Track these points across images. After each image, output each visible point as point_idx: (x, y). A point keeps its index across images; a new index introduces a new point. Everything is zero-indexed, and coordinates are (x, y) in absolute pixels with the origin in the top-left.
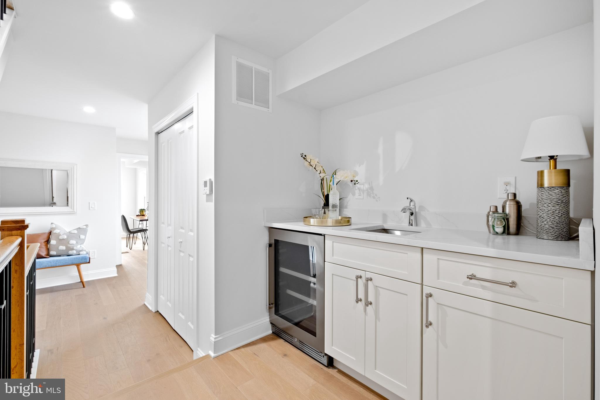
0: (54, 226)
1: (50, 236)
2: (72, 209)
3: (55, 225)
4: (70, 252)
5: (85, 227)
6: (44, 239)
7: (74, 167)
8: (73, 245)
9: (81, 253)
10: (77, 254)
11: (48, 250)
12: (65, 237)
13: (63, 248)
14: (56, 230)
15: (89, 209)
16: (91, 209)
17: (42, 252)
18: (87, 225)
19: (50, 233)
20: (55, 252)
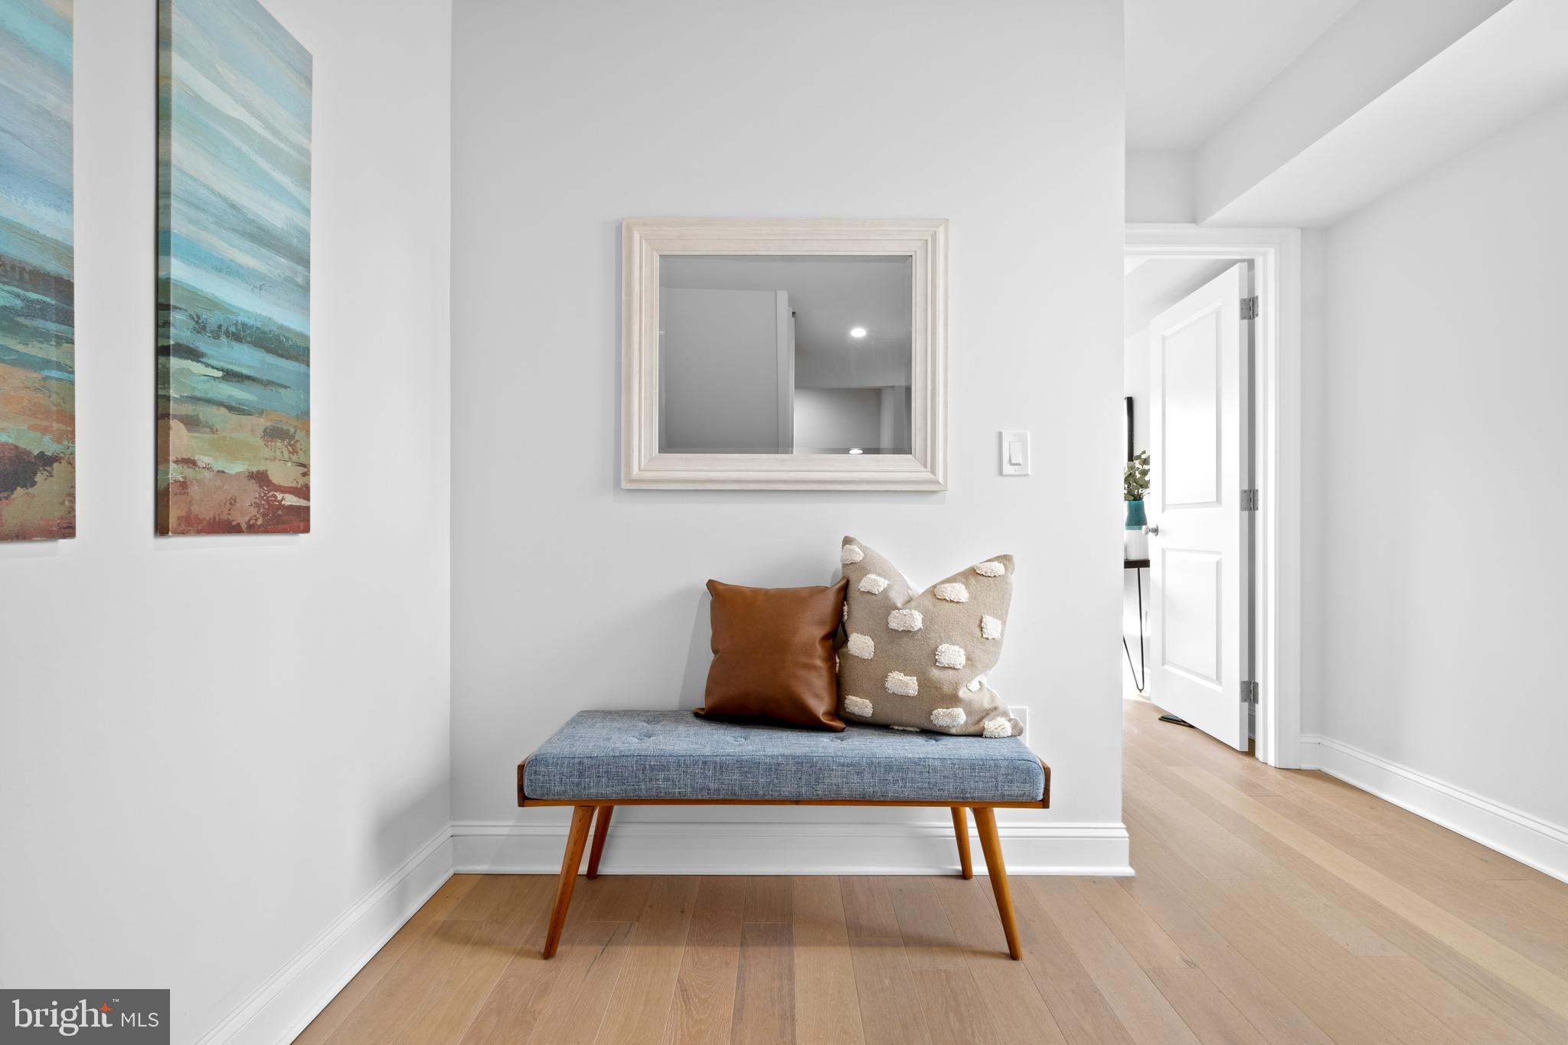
0: (858, 556)
1: (846, 608)
2: (926, 467)
3: (862, 548)
4: (941, 716)
5: (999, 568)
6: (821, 623)
7: (934, 236)
8: (951, 672)
9: (990, 725)
10: (972, 729)
11: (838, 686)
12: (917, 621)
13: (907, 685)
14: (872, 576)
15: (1001, 473)
16: (1008, 469)
17: (817, 696)
18: (1005, 559)
19: (844, 591)
20: (867, 702)
